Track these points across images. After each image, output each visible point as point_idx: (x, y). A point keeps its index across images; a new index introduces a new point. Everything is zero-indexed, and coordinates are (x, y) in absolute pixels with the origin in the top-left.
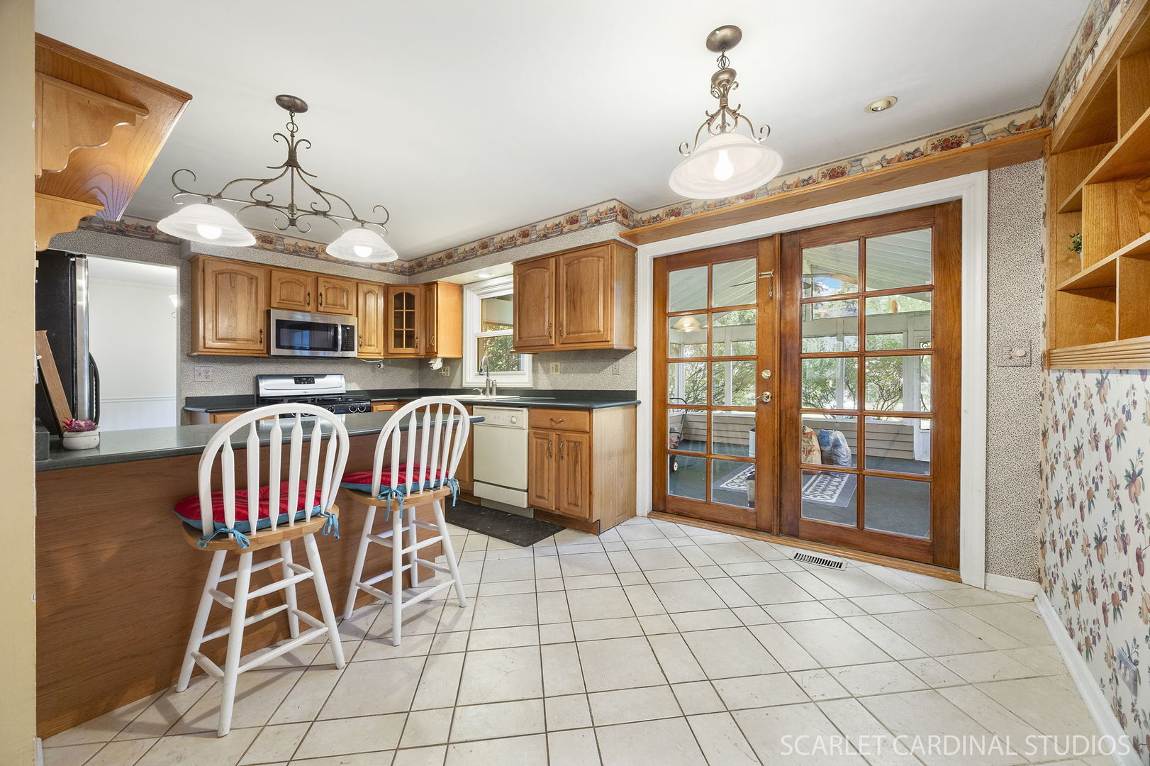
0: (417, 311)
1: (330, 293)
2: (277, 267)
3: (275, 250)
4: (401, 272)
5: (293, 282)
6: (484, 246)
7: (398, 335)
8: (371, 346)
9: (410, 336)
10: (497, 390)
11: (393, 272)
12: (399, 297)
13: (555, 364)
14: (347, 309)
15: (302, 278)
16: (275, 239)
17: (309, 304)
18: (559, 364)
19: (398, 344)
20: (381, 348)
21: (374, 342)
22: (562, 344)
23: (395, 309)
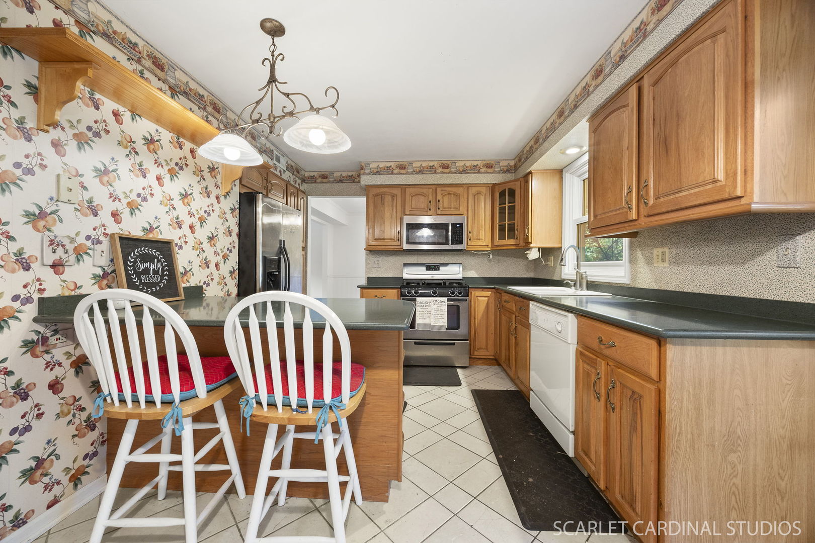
0: (517, 204)
1: (446, 199)
2: (409, 185)
3: (407, 173)
4: (507, 170)
5: (419, 194)
6: (561, 114)
7: (502, 229)
8: (479, 239)
9: (512, 229)
10: (587, 284)
11: (499, 173)
12: (502, 194)
13: (660, 250)
14: (459, 210)
15: (425, 190)
16: (407, 165)
17: (430, 209)
18: (666, 250)
19: (502, 237)
20: (488, 241)
21: (482, 235)
22: (649, 216)
23: (499, 205)
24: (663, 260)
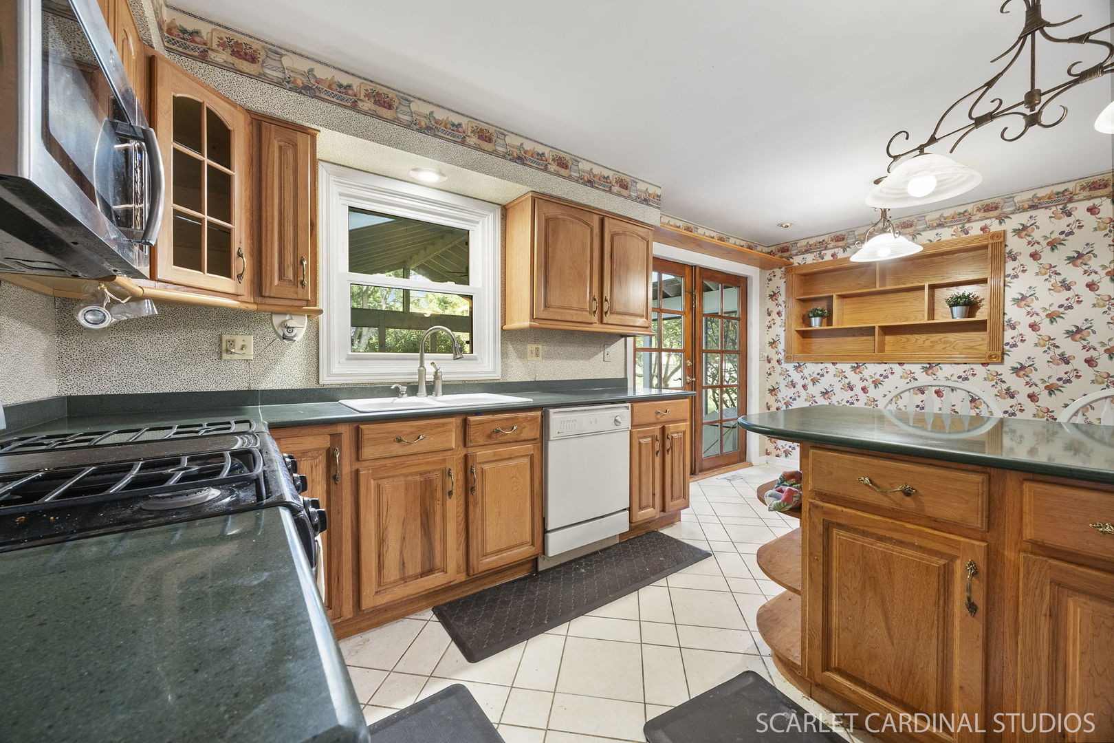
24: (537, 355)
